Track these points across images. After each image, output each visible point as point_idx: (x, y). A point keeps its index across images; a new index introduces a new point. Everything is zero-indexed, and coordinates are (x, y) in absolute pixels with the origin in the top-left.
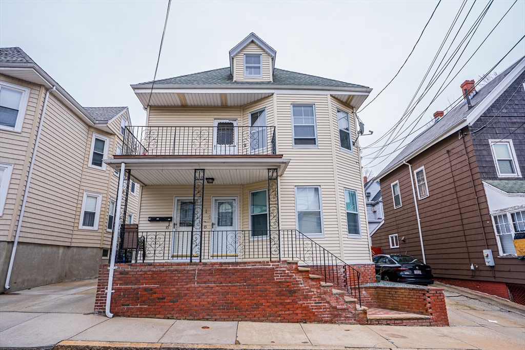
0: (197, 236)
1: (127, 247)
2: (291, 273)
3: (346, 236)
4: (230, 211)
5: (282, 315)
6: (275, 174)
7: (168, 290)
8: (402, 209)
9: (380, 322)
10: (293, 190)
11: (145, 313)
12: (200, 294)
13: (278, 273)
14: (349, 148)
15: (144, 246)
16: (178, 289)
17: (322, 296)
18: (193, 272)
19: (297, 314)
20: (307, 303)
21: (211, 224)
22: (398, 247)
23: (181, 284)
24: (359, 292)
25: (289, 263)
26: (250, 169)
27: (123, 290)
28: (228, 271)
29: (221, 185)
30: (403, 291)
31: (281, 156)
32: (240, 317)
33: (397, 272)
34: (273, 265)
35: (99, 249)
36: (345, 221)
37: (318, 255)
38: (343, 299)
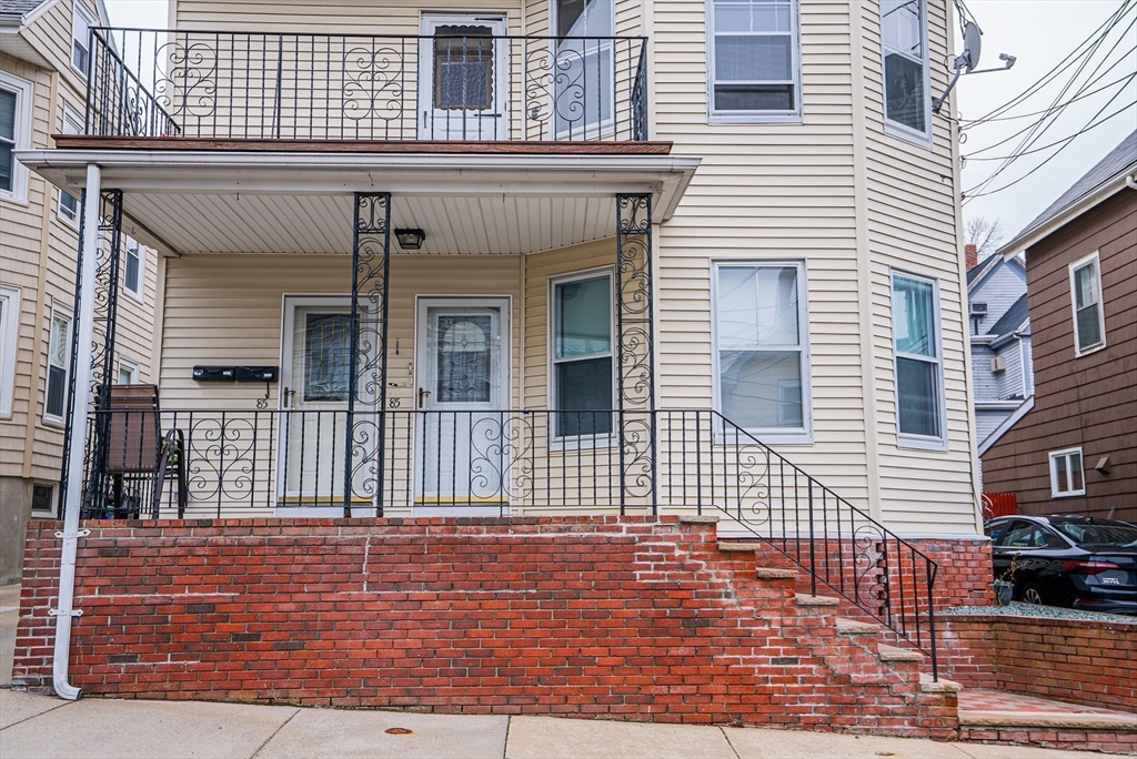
0: (367, 429)
1: (119, 463)
2: (692, 557)
3: (892, 440)
4: (481, 348)
5: (657, 700)
6: (642, 214)
7: (268, 607)
8: (1104, 357)
9: (1004, 736)
10: (704, 274)
11: (192, 686)
12: (377, 624)
13: (646, 558)
14: (917, 122)
15: (180, 462)
16: (302, 606)
17: (799, 638)
18: (355, 550)
19: (711, 696)
20: (745, 661)
21: (413, 392)
22: (1082, 492)
23: (313, 588)
24: (932, 631)
25: (686, 524)
26: (551, 196)
27: (112, 610)
28: (474, 549)
29: (449, 257)
30: (1094, 633)
31: (664, 148)
32: (515, 700)
33: (1072, 576)
34: (629, 530)
35: (19, 484)
36: (890, 386)
37: (790, 504)
38: (875, 651)
